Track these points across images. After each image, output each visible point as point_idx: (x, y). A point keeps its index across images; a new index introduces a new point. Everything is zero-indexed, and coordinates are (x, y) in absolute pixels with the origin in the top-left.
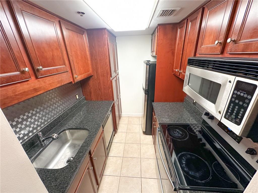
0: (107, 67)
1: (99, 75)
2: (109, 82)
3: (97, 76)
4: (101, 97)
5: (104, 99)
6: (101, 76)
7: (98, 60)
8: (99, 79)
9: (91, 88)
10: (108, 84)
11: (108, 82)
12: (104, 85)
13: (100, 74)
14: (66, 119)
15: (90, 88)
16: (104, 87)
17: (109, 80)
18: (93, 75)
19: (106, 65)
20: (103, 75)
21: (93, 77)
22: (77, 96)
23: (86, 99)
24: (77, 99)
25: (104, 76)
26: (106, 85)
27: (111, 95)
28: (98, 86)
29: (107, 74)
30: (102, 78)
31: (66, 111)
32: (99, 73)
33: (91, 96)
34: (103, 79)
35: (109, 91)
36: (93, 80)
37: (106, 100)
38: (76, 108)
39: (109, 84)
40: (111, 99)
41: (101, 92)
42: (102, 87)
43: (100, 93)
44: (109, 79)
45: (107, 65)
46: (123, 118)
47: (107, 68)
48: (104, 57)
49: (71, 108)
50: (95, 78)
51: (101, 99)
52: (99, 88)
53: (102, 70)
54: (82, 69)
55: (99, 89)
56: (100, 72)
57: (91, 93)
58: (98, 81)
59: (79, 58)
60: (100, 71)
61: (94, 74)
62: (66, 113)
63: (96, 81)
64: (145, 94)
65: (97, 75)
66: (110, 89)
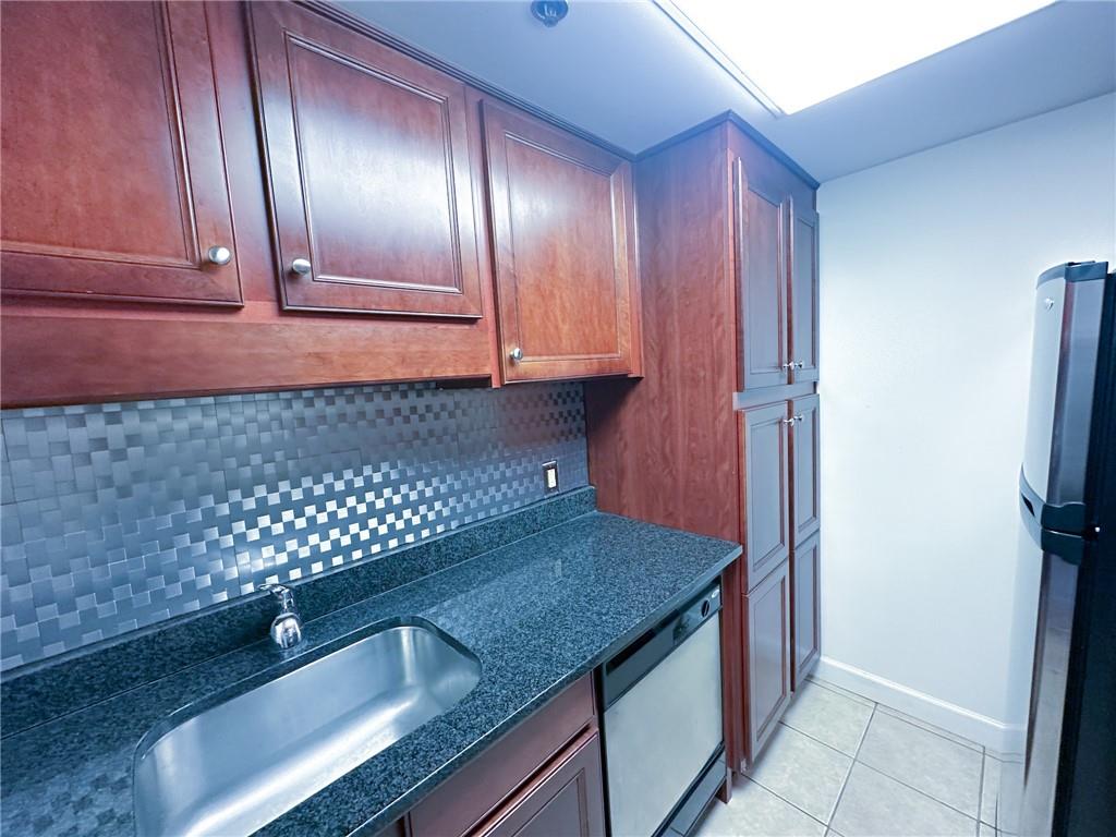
0: (720, 329)
1: (672, 375)
2: (724, 417)
3: (661, 384)
4: (670, 509)
5: (682, 520)
6: (678, 383)
7: (675, 294)
8: (669, 401)
9: (626, 445)
10: (715, 434)
11: (715, 418)
12: (693, 437)
13: (678, 367)
14: (453, 572)
15: (622, 444)
16: (693, 445)
17: (722, 409)
18: (639, 379)
19: (712, 316)
20: (693, 379)
21: (641, 387)
22: (551, 474)
23: (597, 502)
24: (549, 490)
25: (695, 382)
26: (704, 436)
27: (730, 505)
28: (657, 440)
29: (713, 370)
30: (683, 395)
31: (466, 532)
32: (671, 366)
33: (619, 489)
34: (687, 396)
35: (719, 474)
36: (637, 405)
37: (692, 526)
38: (528, 533)
39: (720, 428)
40: (727, 531)
41: (674, 472)
42: (680, 444)
43: (668, 481)
44: (724, 400)
45: (721, 316)
46: (825, 696)
47: (720, 334)
48: (705, 274)
49: (502, 525)
50: (651, 396)
51: (670, 515)
52: (663, 448)
53: (688, 350)
54: (565, 328)
55: (665, 457)
56: (677, 360)
57: (621, 473)
58: (661, 411)
59: (561, 275)
60: (678, 352)
61: (646, 370)
62: (465, 539)
63: (652, 412)
64: (1045, 546)
65: (661, 376)
66: (726, 467)
